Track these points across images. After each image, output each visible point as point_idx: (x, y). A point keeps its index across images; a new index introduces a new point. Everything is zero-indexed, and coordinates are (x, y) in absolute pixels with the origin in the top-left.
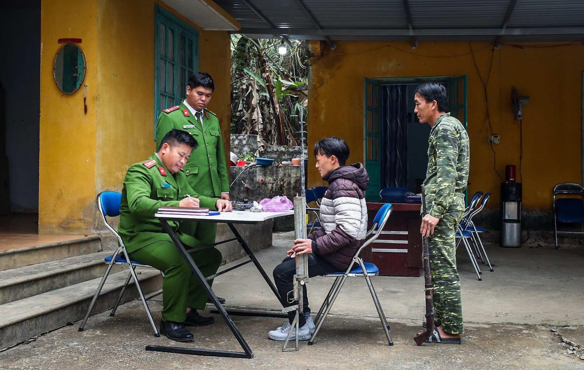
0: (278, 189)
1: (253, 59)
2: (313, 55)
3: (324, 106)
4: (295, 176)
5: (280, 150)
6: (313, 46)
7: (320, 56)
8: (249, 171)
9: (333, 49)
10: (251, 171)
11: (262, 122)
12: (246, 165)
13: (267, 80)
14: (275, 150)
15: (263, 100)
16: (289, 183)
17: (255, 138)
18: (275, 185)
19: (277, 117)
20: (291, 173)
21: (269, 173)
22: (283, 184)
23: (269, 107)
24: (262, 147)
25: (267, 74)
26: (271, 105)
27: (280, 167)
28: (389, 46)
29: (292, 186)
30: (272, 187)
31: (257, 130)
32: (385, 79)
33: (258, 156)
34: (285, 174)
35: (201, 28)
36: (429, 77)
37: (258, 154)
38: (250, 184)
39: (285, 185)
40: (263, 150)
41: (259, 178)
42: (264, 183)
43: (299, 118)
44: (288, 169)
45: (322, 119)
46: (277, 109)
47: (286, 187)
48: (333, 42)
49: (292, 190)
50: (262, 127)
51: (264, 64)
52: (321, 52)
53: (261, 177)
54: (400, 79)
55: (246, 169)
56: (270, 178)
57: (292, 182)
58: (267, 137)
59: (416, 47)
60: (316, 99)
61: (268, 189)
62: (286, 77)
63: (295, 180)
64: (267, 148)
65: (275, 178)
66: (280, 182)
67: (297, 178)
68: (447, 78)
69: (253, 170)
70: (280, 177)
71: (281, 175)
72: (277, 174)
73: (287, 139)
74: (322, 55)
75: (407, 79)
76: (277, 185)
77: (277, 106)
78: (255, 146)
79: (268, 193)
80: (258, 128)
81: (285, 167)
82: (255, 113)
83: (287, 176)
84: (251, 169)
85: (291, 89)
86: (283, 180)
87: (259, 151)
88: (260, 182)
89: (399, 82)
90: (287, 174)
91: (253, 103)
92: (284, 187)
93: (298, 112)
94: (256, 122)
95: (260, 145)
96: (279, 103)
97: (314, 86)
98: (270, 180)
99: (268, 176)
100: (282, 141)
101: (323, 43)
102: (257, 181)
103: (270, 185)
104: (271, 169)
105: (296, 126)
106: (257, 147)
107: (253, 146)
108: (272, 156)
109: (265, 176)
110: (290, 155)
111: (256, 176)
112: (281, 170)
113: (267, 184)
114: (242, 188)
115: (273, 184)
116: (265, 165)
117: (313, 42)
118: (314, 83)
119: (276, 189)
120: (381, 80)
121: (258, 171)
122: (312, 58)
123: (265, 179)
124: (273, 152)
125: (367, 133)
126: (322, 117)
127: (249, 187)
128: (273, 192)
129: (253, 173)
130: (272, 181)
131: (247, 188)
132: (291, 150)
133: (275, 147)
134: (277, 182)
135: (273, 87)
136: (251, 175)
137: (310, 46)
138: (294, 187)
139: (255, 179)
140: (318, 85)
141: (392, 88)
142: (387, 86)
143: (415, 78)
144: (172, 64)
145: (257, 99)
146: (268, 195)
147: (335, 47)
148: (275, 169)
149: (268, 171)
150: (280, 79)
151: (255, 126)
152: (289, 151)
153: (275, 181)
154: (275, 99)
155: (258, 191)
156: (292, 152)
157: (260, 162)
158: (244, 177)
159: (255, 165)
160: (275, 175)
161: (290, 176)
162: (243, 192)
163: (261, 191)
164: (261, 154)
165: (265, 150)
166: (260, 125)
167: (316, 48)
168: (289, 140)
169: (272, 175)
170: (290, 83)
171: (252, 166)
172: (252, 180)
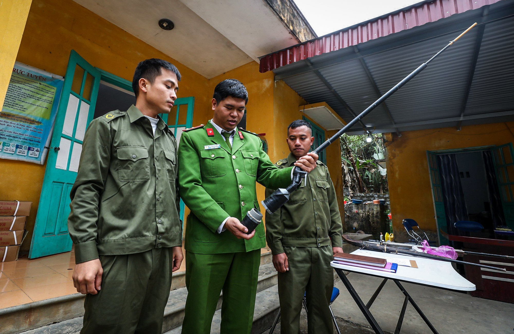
0: (366, 217)
1: (343, 152)
2: (387, 141)
3: (397, 169)
4: (376, 210)
5: (361, 195)
6: (387, 136)
7: (391, 141)
8: (348, 206)
9: (399, 137)
10: (350, 206)
11: (351, 181)
12: (346, 203)
13: (352, 160)
14: (359, 195)
15: (350, 170)
16: (373, 214)
17: (348, 189)
18: (364, 214)
19: (358, 179)
20: (374, 208)
21: (360, 208)
22: (369, 214)
23: (352, 174)
24: (352, 194)
25: (352, 158)
26: (354, 173)
27: (367, 204)
28: (439, 131)
29: (375, 215)
30: (363, 216)
31: (348, 185)
32: (439, 151)
33: (350, 198)
34: (370, 209)
35: (325, 129)
36: (474, 147)
37: (350, 197)
38: (350, 214)
39: (370, 214)
40: (352, 195)
41: (355, 210)
42: (358, 213)
43: (368, 179)
44: (372, 206)
45: (397, 177)
46: (358, 174)
47: (371, 216)
48: (400, 133)
49: (375, 218)
50: (351, 184)
51: (350, 153)
52: (392, 139)
53: (356, 210)
54: (451, 150)
55: (347, 205)
56: (361, 211)
57: (375, 213)
58: (353, 188)
59: (460, 130)
60: (391, 166)
61: (360, 217)
62: (361, 159)
63: (376, 212)
64: (354, 194)
65: (364, 210)
66: (367, 213)
67: (377, 211)
68: (489, 147)
69: (351, 206)
70: (367, 210)
71: (367, 208)
72: (365, 209)
73: (364, 190)
74: (393, 140)
75: (456, 150)
76: (365, 214)
77: (358, 173)
78: (348, 193)
79: (360, 219)
80: (349, 184)
81: (370, 205)
82: (347, 177)
83: (371, 209)
84: (350, 205)
85: (365, 164)
86: (369, 212)
87: (350, 196)
88: (355, 212)
89: (450, 152)
90: (371, 208)
91: (345, 172)
92: (370, 216)
93: (367, 176)
94: (347, 181)
95: (350, 193)
96: (358, 171)
97: (390, 158)
98: (361, 212)
99: (360, 210)
100: (361, 191)
101: (393, 134)
102: (354, 212)
103: (361, 215)
104: (361, 206)
105: (366, 183)
106: (349, 194)
107: (346, 193)
108: (357, 198)
109: (358, 209)
110: (367, 198)
111: (352, 209)
112: (367, 206)
113: (360, 214)
114: (345, 216)
115: (363, 214)
116: (358, 204)
117: (386, 134)
118: (389, 157)
119: (365, 217)
120: (436, 152)
121: (354, 207)
122: (386, 143)
123: (358, 211)
124: (357, 196)
125: (433, 184)
126: (397, 175)
127: (349, 215)
128: (363, 218)
129: (351, 208)
130: (362, 212)
131: (348, 216)
132: (368, 195)
133: (359, 194)
134: (366, 213)
135: (355, 164)
136: (350, 209)
137: (385, 136)
138: (376, 216)
139: (352, 211)
140: (392, 158)
141: (443, 156)
142: (440, 155)
143: (463, 149)
144: (312, 148)
145: (347, 170)
146: (361, 220)
147: (401, 136)
148: (363, 206)
149: (359, 207)
150: (358, 159)
151: (347, 183)
152: (367, 196)
153: (364, 212)
154: (356, 170)
155: (354, 218)
156: (368, 196)
157: (354, 202)
158: (346, 210)
159: (352, 203)
160: (364, 209)
161: (373, 210)
162: (346, 217)
163: (356, 218)
164: (352, 197)
165: (354, 195)
166: (350, 183)
167: (389, 137)
168: (365, 190)
169: (362, 209)
170: (363, 161)
171: (350, 204)
172: (351, 211)
